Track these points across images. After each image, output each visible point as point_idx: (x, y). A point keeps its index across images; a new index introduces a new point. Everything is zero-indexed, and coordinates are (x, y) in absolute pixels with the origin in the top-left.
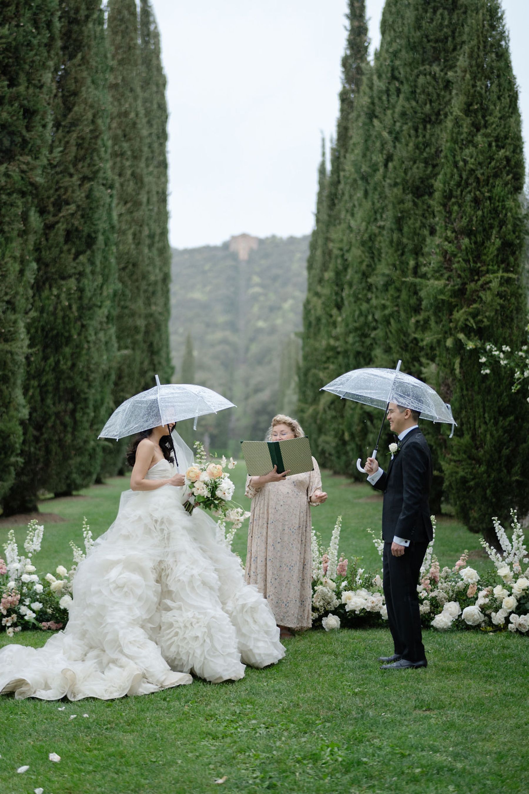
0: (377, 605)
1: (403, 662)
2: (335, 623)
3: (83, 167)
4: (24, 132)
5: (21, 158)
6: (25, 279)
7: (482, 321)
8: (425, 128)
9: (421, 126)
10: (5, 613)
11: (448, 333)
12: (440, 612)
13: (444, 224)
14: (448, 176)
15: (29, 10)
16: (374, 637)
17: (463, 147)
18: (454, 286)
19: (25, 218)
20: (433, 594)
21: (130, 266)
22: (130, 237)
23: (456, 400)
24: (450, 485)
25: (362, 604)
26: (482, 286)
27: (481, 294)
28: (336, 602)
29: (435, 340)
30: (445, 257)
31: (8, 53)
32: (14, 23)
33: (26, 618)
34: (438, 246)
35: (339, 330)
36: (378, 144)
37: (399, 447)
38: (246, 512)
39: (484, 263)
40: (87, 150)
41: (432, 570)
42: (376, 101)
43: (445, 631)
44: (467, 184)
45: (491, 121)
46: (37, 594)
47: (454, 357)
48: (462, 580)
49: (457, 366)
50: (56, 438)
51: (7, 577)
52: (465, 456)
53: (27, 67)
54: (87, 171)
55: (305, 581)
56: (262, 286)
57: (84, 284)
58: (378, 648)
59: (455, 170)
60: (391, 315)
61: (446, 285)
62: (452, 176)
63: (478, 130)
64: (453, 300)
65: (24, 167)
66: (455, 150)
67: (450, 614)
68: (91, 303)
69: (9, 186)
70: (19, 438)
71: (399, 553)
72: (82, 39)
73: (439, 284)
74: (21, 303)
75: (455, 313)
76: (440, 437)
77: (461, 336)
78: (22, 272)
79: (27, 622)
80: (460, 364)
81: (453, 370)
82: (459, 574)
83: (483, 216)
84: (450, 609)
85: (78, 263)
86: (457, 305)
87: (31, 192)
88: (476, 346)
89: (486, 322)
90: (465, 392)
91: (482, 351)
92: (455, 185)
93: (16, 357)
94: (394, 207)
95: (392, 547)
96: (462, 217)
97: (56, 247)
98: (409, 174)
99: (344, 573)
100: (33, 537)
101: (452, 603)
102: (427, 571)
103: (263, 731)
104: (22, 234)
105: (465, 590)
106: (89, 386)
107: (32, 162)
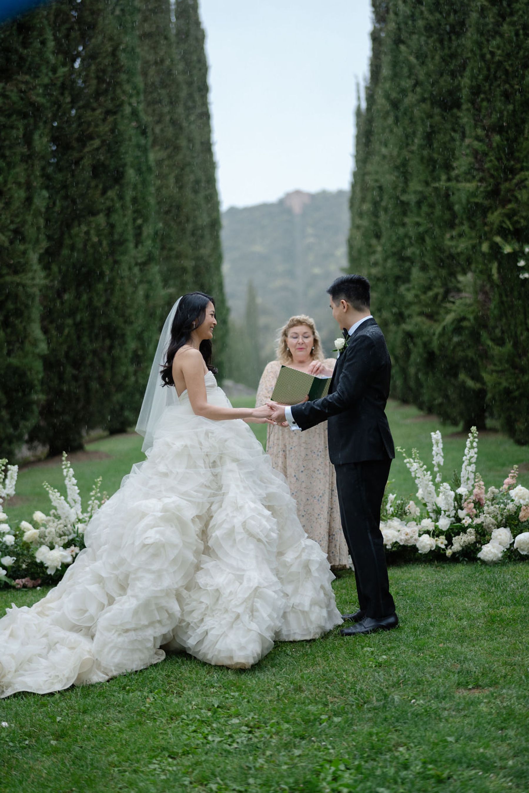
0: (412, 537)
3: (105, 101)
4: (20, 49)
5: (19, 77)
6: (34, 207)
7: (518, 222)
9: (446, 39)
11: (483, 237)
12: (488, 542)
13: (473, 123)
16: (410, 576)
17: (490, 38)
18: (487, 187)
20: (478, 521)
21: (174, 210)
23: (495, 308)
24: (493, 397)
25: (394, 537)
26: (517, 185)
27: (517, 194)
29: (470, 247)
30: (476, 158)
34: (468, 146)
35: (378, 257)
36: (405, 70)
39: (518, 160)
40: (109, 83)
41: (476, 491)
42: (402, 26)
43: (495, 564)
44: (496, 78)
45: (518, 8)
46: (7, 547)
47: (490, 261)
48: (512, 501)
49: (494, 271)
50: (96, 375)
52: (507, 366)
54: (110, 105)
55: (333, 510)
56: (315, 236)
57: (114, 219)
58: (412, 592)
59: (483, 64)
60: (426, 232)
61: (478, 187)
62: (480, 70)
63: (504, 19)
64: (487, 202)
65: (23, 87)
66: (482, 43)
67: (500, 544)
68: (122, 238)
69: (7, 107)
70: (38, 374)
73: (471, 186)
74: (30, 232)
75: (489, 215)
76: (481, 348)
77: (498, 239)
78: (29, 199)
80: (498, 268)
81: (490, 276)
82: (508, 494)
83: (514, 111)
84: (499, 537)
85: (106, 199)
86: (490, 208)
87: (33, 113)
88: (514, 249)
89: (523, 223)
90: (504, 299)
91: (520, 254)
92: (483, 80)
93: (28, 290)
96: (491, 113)
100: (4, 480)
101: (502, 529)
102: (471, 493)
103: (242, 738)
104: (27, 158)
105: (517, 513)
106: (125, 322)
107: (31, 81)
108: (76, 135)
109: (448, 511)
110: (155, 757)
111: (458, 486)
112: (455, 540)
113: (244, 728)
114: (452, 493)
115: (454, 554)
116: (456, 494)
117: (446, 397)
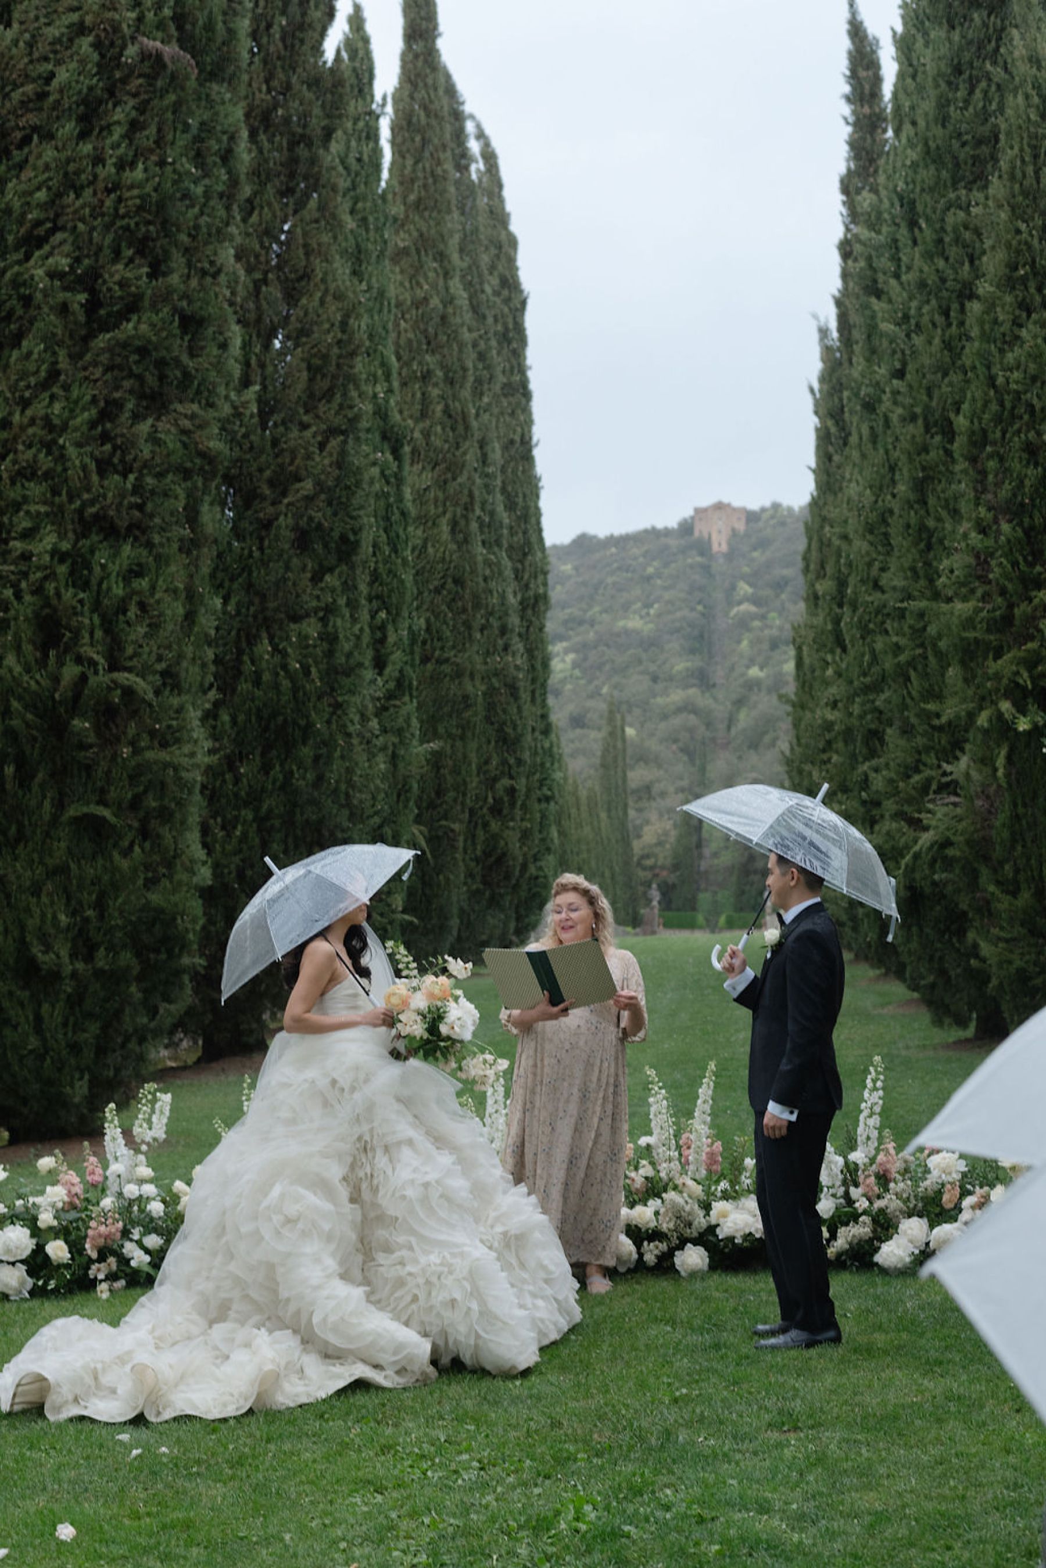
1: (794, 1334)
2: (699, 1261)
3: (327, 411)
4: (185, 359)
5: (180, 408)
6: (197, 629)
7: (1043, 675)
8: (962, 310)
9: (955, 306)
10: (94, 1255)
11: (984, 700)
12: (892, 1238)
13: (972, 494)
14: (979, 404)
15: (183, 132)
17: (1005, 347)
18: (994, 610)
19: (192, 516)
20: (879, 1204)
21: (450, 585)
22: (445, 528)
23: (1004, 825)
24: (1001, 984)
25: (746, 1225)
28: (700, 1221)
29: (963, 714)
30: (977, 558)
31: (145, 215)
32: (154, 158)
33: (133, 1263)
34: (965, 536)
37: (782, 936)
38: (499, 1061)
40: (334, 377)
41: (881, 1157)
43: (899, 1273)
44: (1013, 417)
46: (152, 1219)
47: (996, 744)
48: (932, 1175)
49: (1000, 762)
51: (103, 1190)
52: (1023, 931)
53: (183, 238)
54: (336, 418)
56: (756, 601)
57: (334, 626)
59: (992, 393)
60: (911, 663)
61: (977, 611)
62: (986, 404)
63: (1029, 314)
64: (992, 637)
65: (186, 423)
66: (990, 353)
67: (911, 1241)
68: (352, 661)
69: (158, 460)
70: (194, 921)
71: (777, 1132)
72: (320, 172)
73: (961, 608)
74: (191, 673)
76: (979, 895)
77: (1006, 706)
78: (190, 617)
79: (136, 1272)
80: (1009, 758)
81: (994, 770)
82: (927, 1164)
84: (909, 1232)
85: (322, 589)
86: (1000, 647)
87: (201, 469)
88: (1034, 723)
90: (1021, 810)
92: (991, 420)
93: (183, 774)
94: (911, 460)
95: (766, 1120)
96: (1004, 481)
97: (278, 561)
98: (936, 394)
99: (717, 1168)
100: (150, 1116)
101: (915, 1219)
102: (873, 1160)
103: (473, 1475)
104: (189, 547)
105: (939, 1193)
106: (352, 817)
107: (201, 413)
108: (268, 473)
109: (833, 1187)
110: (357, 1491)
111: (853, 1148)
112: (842, 1231)
113: (475, 1464)
114: (840, 1160)
115: (839, 1255)
116: (847, 1163)
117: (943, 972)
